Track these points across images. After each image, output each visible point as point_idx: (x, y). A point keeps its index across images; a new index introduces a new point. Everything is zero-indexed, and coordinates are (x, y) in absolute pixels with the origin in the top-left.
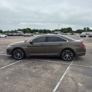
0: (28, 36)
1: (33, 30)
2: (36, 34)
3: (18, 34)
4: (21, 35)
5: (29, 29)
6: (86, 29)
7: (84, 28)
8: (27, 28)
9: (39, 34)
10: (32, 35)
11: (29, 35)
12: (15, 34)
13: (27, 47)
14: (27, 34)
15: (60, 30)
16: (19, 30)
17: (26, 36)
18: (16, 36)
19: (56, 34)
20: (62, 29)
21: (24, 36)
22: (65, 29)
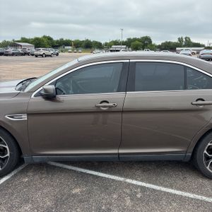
0: (46, 56)
1: (58, 41)
2: (67, 51)
3: (20, 50)
4: (28, 54)
5: (50, 39)
6: (184, 40)
7: (179, 39)
8: (44, 37)
9: (73, 51)
10: (57, 55)
11: (47, 52)
12: (11, 50)
13: (29, 114)
14: (42, 51)
15: (123, 43)
16: (24, 40)
17: (42, 56)
18: (13, 54)
19: (114, 51)
20: (129, 39)
21: (36, 56)
22: (135, 40)
